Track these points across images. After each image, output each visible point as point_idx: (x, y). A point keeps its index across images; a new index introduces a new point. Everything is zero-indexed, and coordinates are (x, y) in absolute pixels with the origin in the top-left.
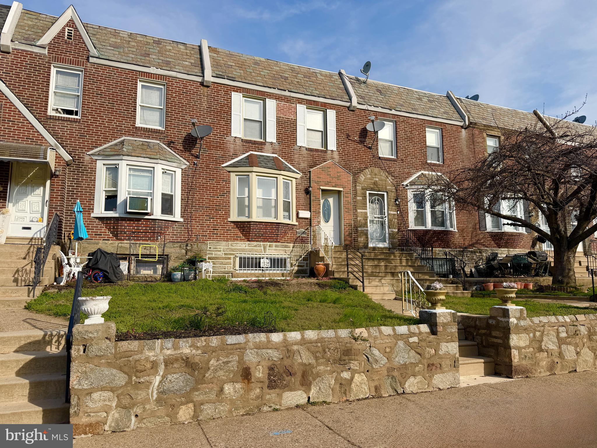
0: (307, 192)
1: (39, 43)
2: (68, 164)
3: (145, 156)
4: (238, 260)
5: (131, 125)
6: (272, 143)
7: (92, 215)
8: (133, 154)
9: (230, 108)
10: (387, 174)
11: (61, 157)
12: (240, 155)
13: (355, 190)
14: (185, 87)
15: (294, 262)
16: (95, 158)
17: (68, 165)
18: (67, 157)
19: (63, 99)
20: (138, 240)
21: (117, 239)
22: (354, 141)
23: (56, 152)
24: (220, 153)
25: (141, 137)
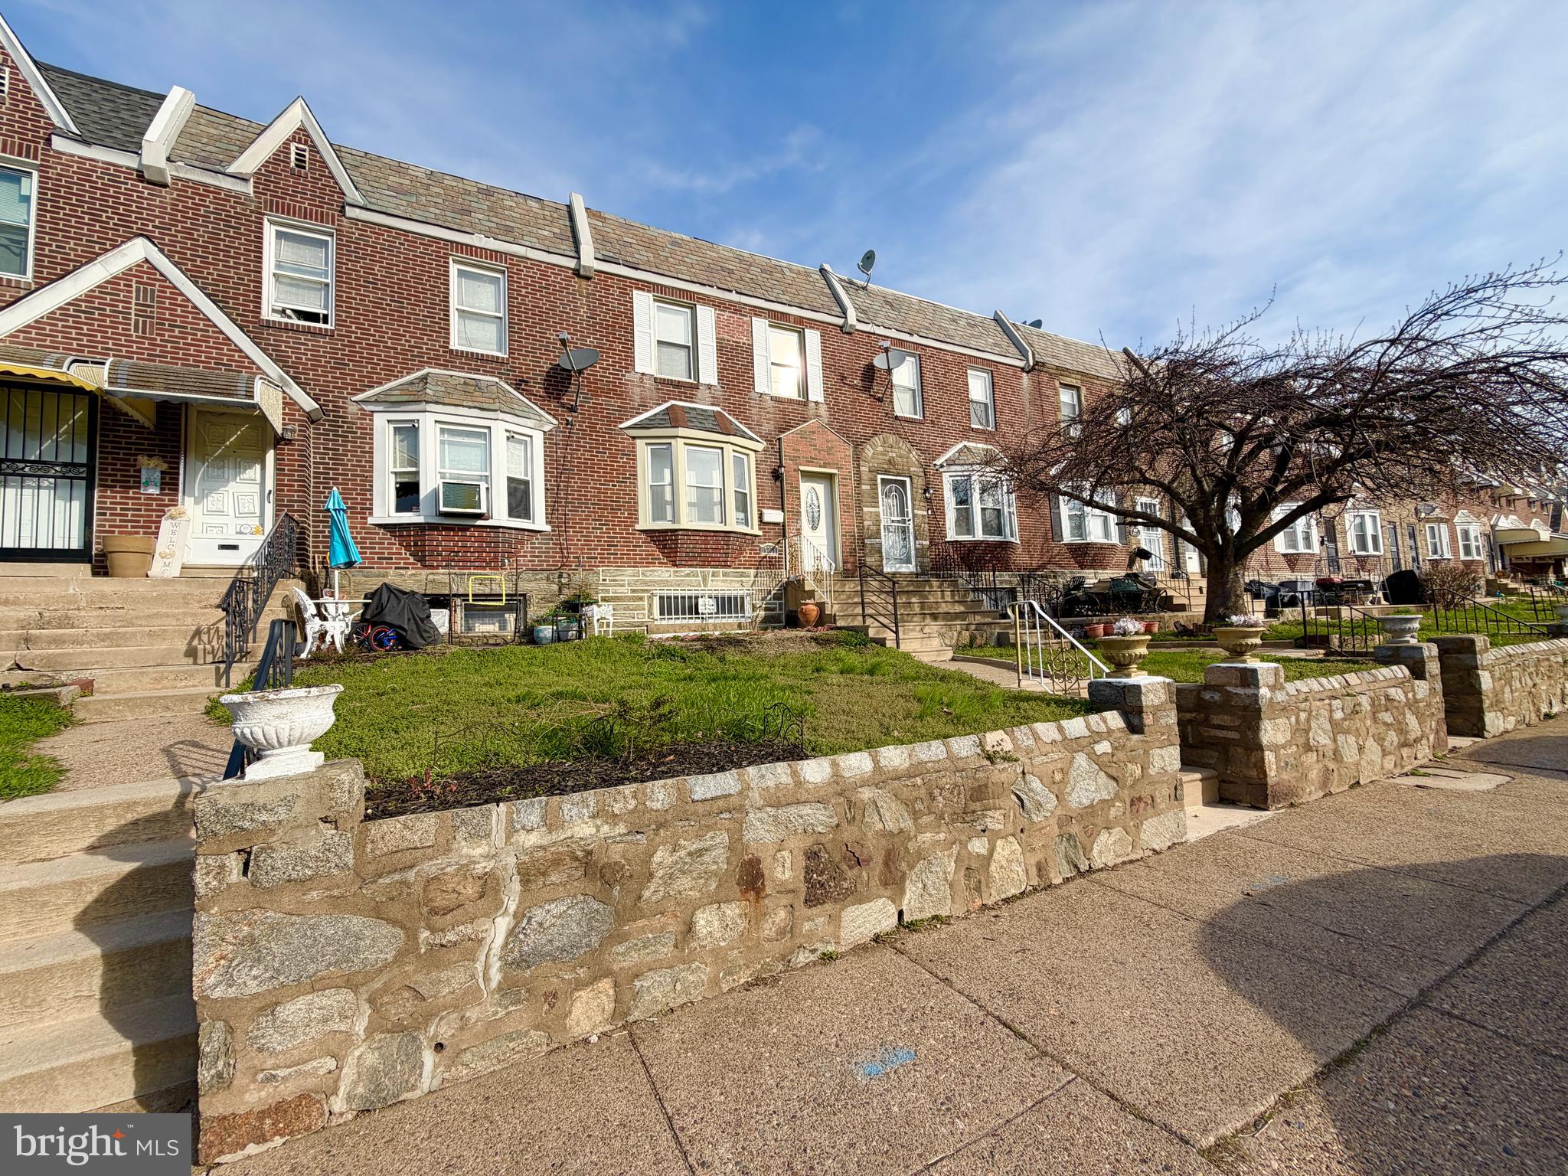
0: (777, 476)
1: (230, 170)
2: (311, 419)
3: (470, 404)
4: (656, 600)
5: (440, 346)
6: (709, 387)
7: (370, 520)
8: (447, 401)
9: (631, 320)
10: (909, 445)
11: (295, 403)
12: (652, 408)
13: (859, 473)
14: (544, 276)
15: (759, 603)
16: (369, 408)
17: (313, 422)
18: (308, 404)
19: (294, 290)
20: (464, 567)
21: (425, 567)
22: (853, 387)
23: (284, 392)
24: (615, 403)
25: (461, 369)
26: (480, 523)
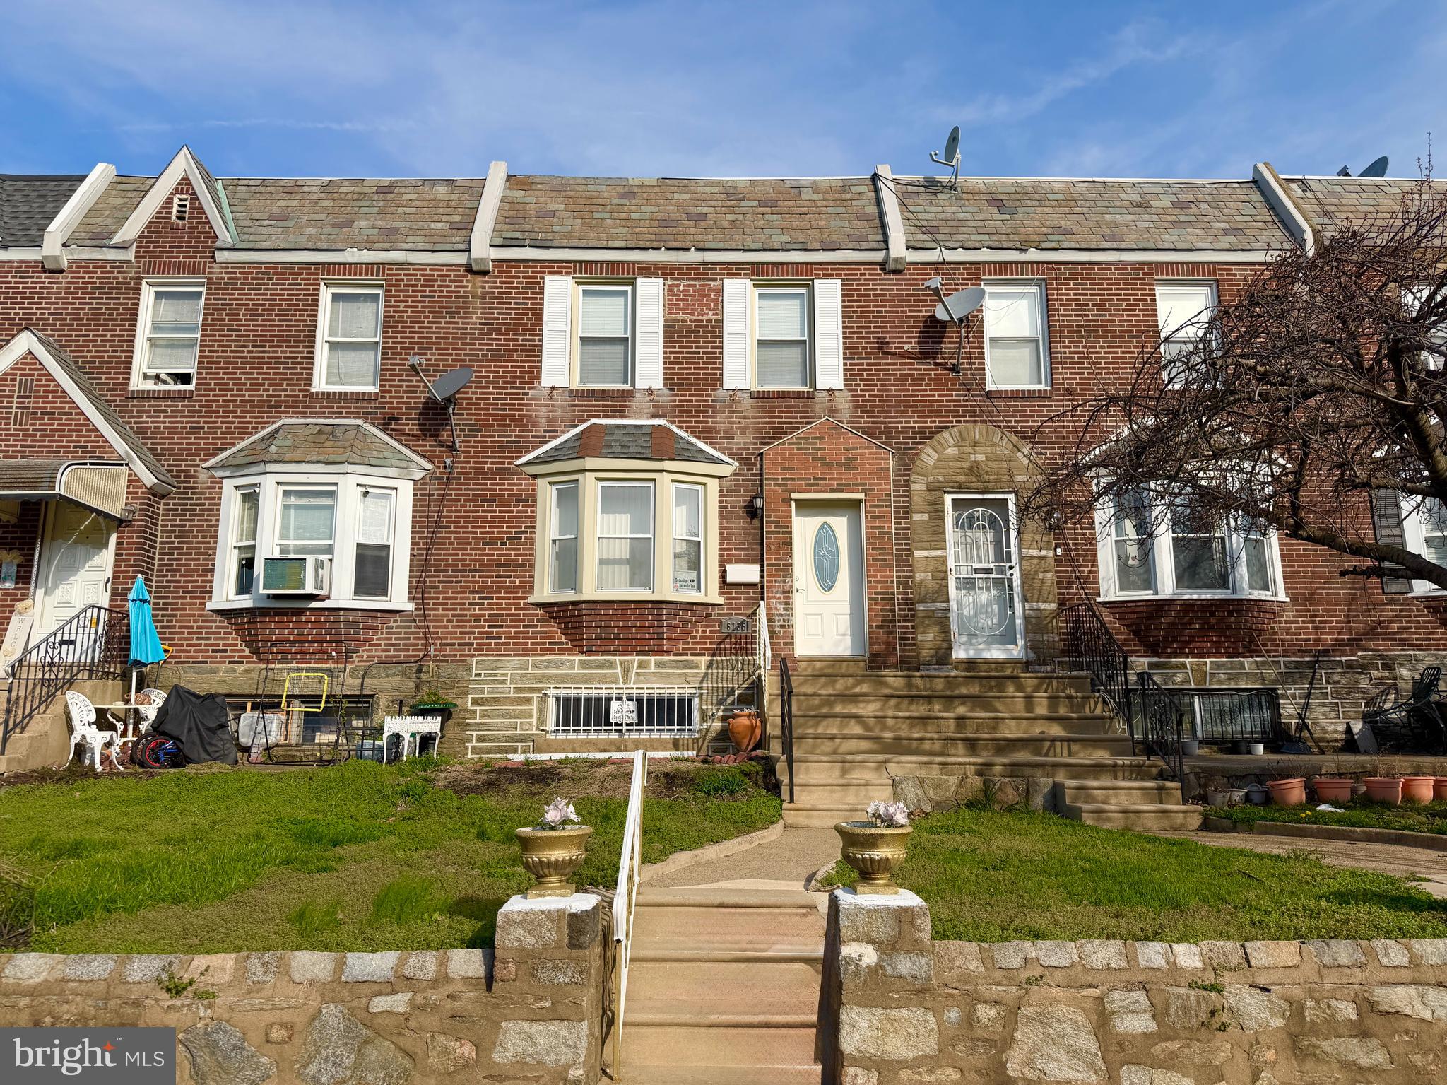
0: (753, 512)
1: (115, 241)
2: (152, 491)
3: (314, 458)
4: (552, 703)
5: (300, 391)
6: (650, 391)
7: (210, 606)
8: (287, 458)
9: (539, 317)
11: (139, 480)
12: (563, 432)
13: (908, 494)
14: (429, 281)
15: (711, 709)
16: (218, 474)
17: (163, 497)
18: (149, 479)
19: (169, 351)
20: (303, 660)
21: (260, 660)
22: (903, 356)
23: (130, 469)
24: (513, 431)
25: (321, 414)
26: (314, 605)
